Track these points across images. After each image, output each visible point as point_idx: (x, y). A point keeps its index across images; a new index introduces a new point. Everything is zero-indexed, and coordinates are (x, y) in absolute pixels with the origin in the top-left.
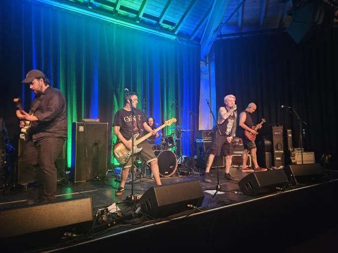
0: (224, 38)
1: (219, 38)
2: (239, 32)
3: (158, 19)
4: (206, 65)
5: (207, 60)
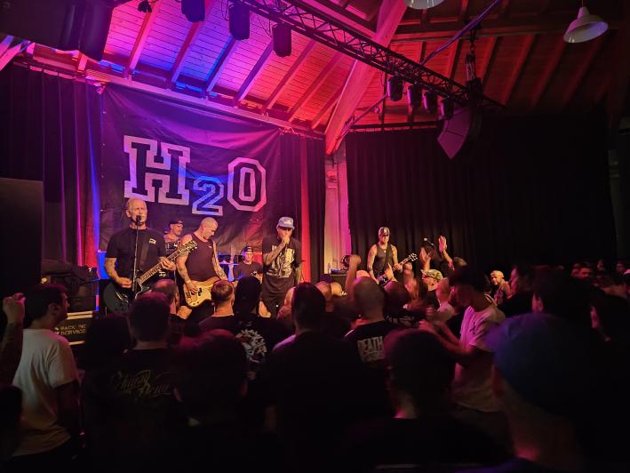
0: (358, 130)
1: (352, 130)
2: (380, 123)
3: (265, 102)
4: (333, 166)
5: (335, 158)
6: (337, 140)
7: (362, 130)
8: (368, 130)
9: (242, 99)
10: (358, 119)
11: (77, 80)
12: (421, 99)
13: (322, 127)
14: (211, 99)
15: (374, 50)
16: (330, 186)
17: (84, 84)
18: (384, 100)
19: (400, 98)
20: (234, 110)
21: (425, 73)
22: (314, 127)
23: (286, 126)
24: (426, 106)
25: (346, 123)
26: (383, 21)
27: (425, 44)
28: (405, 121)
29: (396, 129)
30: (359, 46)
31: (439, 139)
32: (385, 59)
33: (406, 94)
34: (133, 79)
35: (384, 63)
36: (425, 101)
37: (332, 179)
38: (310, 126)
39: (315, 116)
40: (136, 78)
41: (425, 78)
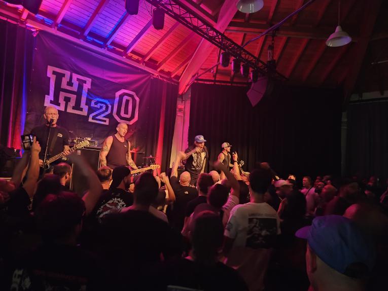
0: (200, 82)
1: (196, 81)
2: (213, 79)
3: (143, 57)
4: (182, 102)
5: (184, 97)
6: (187, 86)
7: (202, 82)
8: (206, 83)
9: (129, 53)
10: (200, 75)
11: (20, 25)
12: (240, 68)
13: (178, 77)
14: (109, 50)
15: (215, 34)
16: (179, 114)
17: (24, 29)
18: (217, 66)
19: (228, 66)
20: (124, 59)
21: (244, 53)
22: (173, 76)
23: (156, 74)
24: (242, 73)
25: (193, 76)
26: (222, 17)
27: (245, 35)
28: (229, 80)
29: (222, 84)
30: (205, 30)
31: (247, 93)
32: (220, 40)
33: (231, 63)
34: (58, 30)
35: (220, 43)
36: (242, 69)
37: (180, 110)
38: (170, 76)
39: (174, 69)
40: (60, 29)
41: (243, 56)
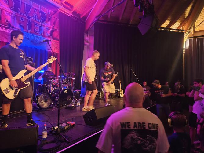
4: (87, 36)
5: (89, 32)
6: (91, 24)
7: (101, 22)
8: (104, 23)
13: (85, 18)
16: (86, 43)
22: (81, 17)
23: (70, 13)
25: (96, 17)
31: (138, 26)
37: (87, 41)
38: (80, 17)
39: (82, 12)
